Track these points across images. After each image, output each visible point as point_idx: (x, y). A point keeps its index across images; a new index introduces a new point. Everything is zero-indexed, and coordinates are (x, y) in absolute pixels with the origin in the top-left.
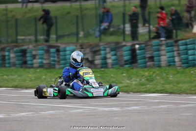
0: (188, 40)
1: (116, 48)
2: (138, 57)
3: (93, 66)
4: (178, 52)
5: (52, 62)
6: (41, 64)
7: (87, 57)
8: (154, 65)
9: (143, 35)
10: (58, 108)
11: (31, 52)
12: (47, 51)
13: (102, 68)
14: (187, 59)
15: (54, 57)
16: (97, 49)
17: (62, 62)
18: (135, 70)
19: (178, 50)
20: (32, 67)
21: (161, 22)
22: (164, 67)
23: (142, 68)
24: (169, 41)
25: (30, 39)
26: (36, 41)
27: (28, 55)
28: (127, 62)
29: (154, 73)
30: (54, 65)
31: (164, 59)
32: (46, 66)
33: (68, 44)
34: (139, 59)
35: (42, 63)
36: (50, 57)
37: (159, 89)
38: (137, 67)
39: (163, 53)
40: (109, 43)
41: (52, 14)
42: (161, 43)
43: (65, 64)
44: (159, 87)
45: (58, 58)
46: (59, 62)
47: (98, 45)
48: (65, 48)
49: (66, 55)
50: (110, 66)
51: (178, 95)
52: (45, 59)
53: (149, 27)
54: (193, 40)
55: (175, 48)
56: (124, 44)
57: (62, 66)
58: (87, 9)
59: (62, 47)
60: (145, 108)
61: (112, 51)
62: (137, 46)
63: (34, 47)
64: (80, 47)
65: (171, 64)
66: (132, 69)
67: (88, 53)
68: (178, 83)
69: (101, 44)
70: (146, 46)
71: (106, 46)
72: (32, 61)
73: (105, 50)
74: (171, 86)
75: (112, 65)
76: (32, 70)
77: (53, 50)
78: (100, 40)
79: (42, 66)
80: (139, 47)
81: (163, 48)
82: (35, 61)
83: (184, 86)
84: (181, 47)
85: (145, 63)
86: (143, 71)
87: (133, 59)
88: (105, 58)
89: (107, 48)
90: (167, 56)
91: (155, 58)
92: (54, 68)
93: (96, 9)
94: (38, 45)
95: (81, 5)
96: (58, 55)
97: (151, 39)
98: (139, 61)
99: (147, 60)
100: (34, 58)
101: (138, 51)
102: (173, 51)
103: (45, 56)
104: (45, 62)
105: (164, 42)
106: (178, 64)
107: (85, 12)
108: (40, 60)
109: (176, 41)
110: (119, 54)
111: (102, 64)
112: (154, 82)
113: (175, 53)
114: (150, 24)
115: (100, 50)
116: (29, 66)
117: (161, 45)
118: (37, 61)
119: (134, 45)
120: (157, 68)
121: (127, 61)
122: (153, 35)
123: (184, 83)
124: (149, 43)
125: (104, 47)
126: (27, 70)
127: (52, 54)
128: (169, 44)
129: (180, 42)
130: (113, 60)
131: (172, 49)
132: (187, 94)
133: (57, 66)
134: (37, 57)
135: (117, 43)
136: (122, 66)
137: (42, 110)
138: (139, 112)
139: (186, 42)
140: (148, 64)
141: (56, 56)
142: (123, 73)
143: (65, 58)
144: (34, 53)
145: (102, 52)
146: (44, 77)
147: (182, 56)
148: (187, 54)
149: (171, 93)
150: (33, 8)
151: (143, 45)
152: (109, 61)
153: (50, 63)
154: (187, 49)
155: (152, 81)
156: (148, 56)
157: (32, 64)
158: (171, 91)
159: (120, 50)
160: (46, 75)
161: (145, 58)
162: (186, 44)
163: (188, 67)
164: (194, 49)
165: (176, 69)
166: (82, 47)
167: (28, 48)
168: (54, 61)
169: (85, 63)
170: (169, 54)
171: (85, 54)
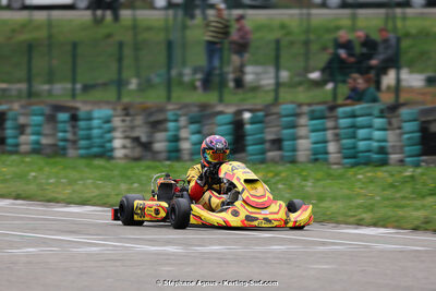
0: (357, 107)
1: (202, 117)
2: (249, 138)
3: (148, 154)
4: (336, 131)
5: (61, 144)
6: (36, 146)
7: (136, 133)
8: (282, 158)
10: (45, 242)
11: (15, 119)
12: (51, 119)
13: (168, 159)
14: (354, 147)
15: (65, 131)
16: (160, 117)
17: (83, 143)
19: (336, 128)
20: (16, 153)
22: (301, 163)
23: (254, 163)
24: (318, 107)
25: (20, 91)
27: (9, 124)
29: (276, 175)
30: (64, 149)
31: (305, 145)
32: (48, 151)
33: (98, 103)
34: (248, 143)
35: (38, 143)
36: (56, 130)
39: (302, 131)
40: (186, 106)
42: (298, 111)
43: (87, 148)
45: (75, 134)
46: (74, 142)
47: (162, 110)
48: (90, 112)
49: (90, 129)
50: (186, 157)
51: (317, 225)
52: (46, 135)
54: (369, 108)
55: (330, 124)
56: (220, 108)
57: (82, 152)
58: (149, 29)
59: (83, 109)
61: (192, 123)
62: (247, 115)
63: (23, 107)
64: (124, 112)
65: (319, 156)
67: (139, 126)
68: (321, 199)
69: (170, 107)
70: (266, 115)
71: (179, 112)
72: (16, 137)
73: (176, 121)
75: (192, 154)
76: (14, 157)
77: (63, 116)
78: (169, 98)
79: (37, 150)
80: (252, 118)
81: (303, 120)
82: (23, 138)
83: (333, 207)
84: (342, 121)
85: (263, 152)
87: (238, 143)
88: (176, 139)
89: (180, 116)
90: (312, 140)
91: (286, 144)
92: (65, 155)
94: (31, 104)
95: (135, 20)
96: (74, 127)
98: (250, 148)
99: (267, 145)
100: (22, 133)
101: (248, 127)
102: (325, 130)
103: (47, 129)
104: (44, 141)
105: (305, 109)
106: (333, 157)
108: (33, 138)
109: (333, 108)
110: (206, 130)
111: (170, 152)
113: (329, 134)
115: (165, 121)
116: (9, 148)
117: (298, 115)
118: (28, 139)
119: (239, 113)
123: (335, 199)
124: (275, 110)
125: (176, 115)
126: (4, 157)
127: (61, 125)
128: (317, 114)
129: (341, 110)
130: (194, 144)
131: (323, 124)
132: (338, 223)
133: (71, 152)
134: (29, 130)
135: (204, 107)
139: (353, 111)
140: (270, 154)
141: (69, 129)
144: (22, 120)
145: (171, 125)
146: (33, 174)
147: (344, 141)
148: (354, 136)
150: (30, 21)
151: (261, 114)
152: (185, 146)
153: (55, 145)
154: (354, 127)
156: (270, 137)
157: (17, 145)
159: (210, 122)
160: (40, 170)
161: (262, 142)
162: (354, 116)
163: (354, 165)
164: (370, 126)
165: (330, 168)
166: (127, 111)
167: (10, 110)
168: (65, 140)
169: (133, 148)
170: (315, 136)
171: (132, 128)
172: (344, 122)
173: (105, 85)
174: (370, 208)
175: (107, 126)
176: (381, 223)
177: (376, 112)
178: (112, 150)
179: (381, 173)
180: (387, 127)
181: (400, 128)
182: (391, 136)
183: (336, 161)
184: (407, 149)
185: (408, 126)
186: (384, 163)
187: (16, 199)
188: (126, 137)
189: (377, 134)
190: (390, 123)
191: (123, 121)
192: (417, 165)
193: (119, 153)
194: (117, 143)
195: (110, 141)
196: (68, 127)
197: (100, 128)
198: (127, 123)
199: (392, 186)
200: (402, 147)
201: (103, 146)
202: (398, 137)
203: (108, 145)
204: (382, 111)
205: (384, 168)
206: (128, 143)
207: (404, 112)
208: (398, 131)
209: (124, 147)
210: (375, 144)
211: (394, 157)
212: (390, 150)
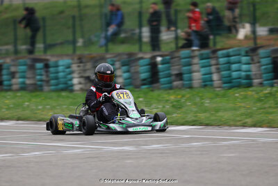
0: (230, 50)
1: (129, 61)
2: (161, 73)
4: (217, 66)
5: (39, 83)
6: (23, 86)
7: (87, 74)
8: (183, 85)
9: (168, 43)
10: (47, 148)
11: (8, 69)
12: (32, 67)
14: (230, 76)
15: (41, 75)
17: (53, 82)
18: (156, 93)
19: (217, 64)
20: (10, 90)
21: (193, 25)
22: (197, 88)
23: (166, 89)
24: (205, 51)
25: (7, 50)
26: (16, 52)
27: (4, 72)
28: (144, 82)
29: (183, 96)
30: (41, 86)
31: (197, 76)
32: (31, 88)
33: (61, 56)
34: (161, 77)
35: (24, 83)
36: (35, 74)
37: (190, 120)
38: (159, 89)
39: (195, 68)
40: (119, 55)
41: (38, 15)
42: (192, 55)
43: (56, 85)
44: (190, 117)
45: (47, 76)
46: (48, 82)
47: (103, 58)
48: (57, 62)
49: (57, 72)
51: (217, 128)
52: (29, 78)
53: (176, 31)
54: (239, 50)
55: (213, 62)
56: (140, 55)
57: (53, 87)
58: (87, 6)
59: (52, 60)
60: (170, 146)
61: (123, 66)
63: (13, 60)
64: (78, 61)
65: (207, 83)
66: (152, 91)
67: (88, 69)
68: (217, 111)
69: (108, 56)
70: (172, 58)
71: (115, 59)
72: (9, 80)
73: (113, 65)
74: (207, 115)
76: (9, 93)
77: (39, 65)
78: (107, 51)
79: (23, 88)
80: (162, 61)
81: (196, 60)
82: (14, 81)
83: (226, 115)
84: (221, 60)
85: (171, 82)
86: (169, 93)
87: (154, 77)
89: (115, 61)
90: (202, 73)
91: (185, 76)
92: (42, 90)
93: (101, 6)
94: (18, 59)
95: (79, 1)
96: (47, 72)
97: (178, 48)
98: (162, 80)
99: (173, 78)
100: (13, 77)
101: (160, 66)
102: (210, 66)
103: (29, 74)
104: (28, 82)
105: (197, 53)
106: (216, 83)
107: (85, 11)
108: (21, 80)
109: (215, 52)
110: (133, 69)
112: (184, 109)
113: (213, 69)
114: (177, 28)
116: (5, 88)
117: (192, 57)
118: (17, 81)
119: (154, 57)
120: (188, 90)
121: (144, 80)
122: (181, 43)
123: (225, 110)
124: (177, 55)
125: (112, 61)
126: (3, 94)
127: (38, 71)
128: (205, 56)
129: (220, 53)
130: (126, 79)
131: (209, 62)
132: (230, 126)
133: (46, 88)
134: (17, 75)
135: (130, 55)
136: (137, 87)
137: (24, 151)
138: (161, 152)
139: (228, 53)
140: (175, 83)
142: (139, 97)
143: (57, 76)
144: (13, 69)
146: (27, 103)
147: (223, 73)
148: (229, 69)
149: (207, 125)
150: (11, 5)
151: (168, 57)
152: (120, 80)
153: (35, 84)
154: (229, 63)
155: (180, 108)
156: (175, 72)
157: (10, 85)
158: (207, 122)
159: (134, 64)
160: (30, 100)
161: (170, 75)
162: (228, 56)
163: (230, 88)
164: (239, 62)
165: (215, 91)
166: (81, 60)
167: (4, 63)
168: (41, 81)
169: (86, 84)
170: (204, 70)
171: (85, 71)
172: (222, 60)
173: (62, 44)
174: (250, 115)
175: (68, 70)
176: (259, 125)
177: (243, 53)
178: (72, 85)
179: (250, 92)
180: (250, 62)
181: (259, 62)
182: (253, 68)
183: (219, 86)
184: (264, 75)
185: (264, 61)
186: (250, 85)
187: (18, 120)
188: (81, 77)
189: (244, 67)
190: (252, 60)
191: (79, 66)
192: (272, 86)
193: (77, 87)
194: (75, 81)
195: (71, 80)
196: (43, 72)
197: (64, 72)
198: (81, 68)
199: (259, 100)
200: (261, 75)
201: (66, 83)
202: (258, 68)
203: (69, 82)
204: (247, 52)
205: (251, 89)
206: (82, 80)
207: (261, 52)
208: (258, 64)
209: (80, 83)
210: (243, 74)
211: (256, 81)
212: (253, 77)
